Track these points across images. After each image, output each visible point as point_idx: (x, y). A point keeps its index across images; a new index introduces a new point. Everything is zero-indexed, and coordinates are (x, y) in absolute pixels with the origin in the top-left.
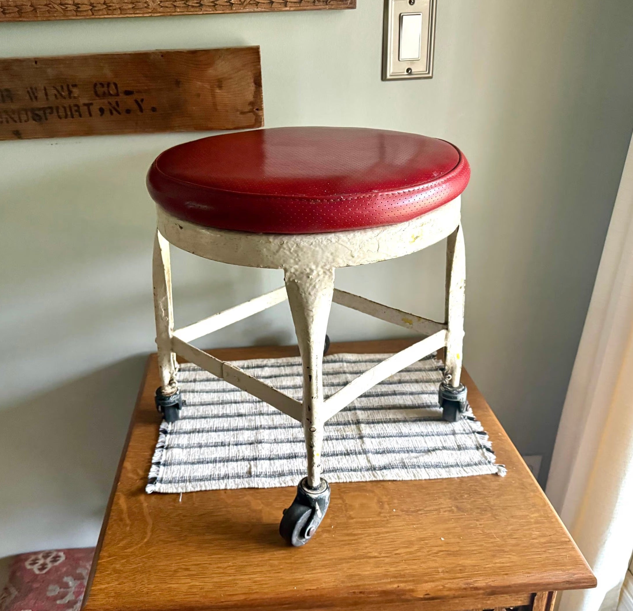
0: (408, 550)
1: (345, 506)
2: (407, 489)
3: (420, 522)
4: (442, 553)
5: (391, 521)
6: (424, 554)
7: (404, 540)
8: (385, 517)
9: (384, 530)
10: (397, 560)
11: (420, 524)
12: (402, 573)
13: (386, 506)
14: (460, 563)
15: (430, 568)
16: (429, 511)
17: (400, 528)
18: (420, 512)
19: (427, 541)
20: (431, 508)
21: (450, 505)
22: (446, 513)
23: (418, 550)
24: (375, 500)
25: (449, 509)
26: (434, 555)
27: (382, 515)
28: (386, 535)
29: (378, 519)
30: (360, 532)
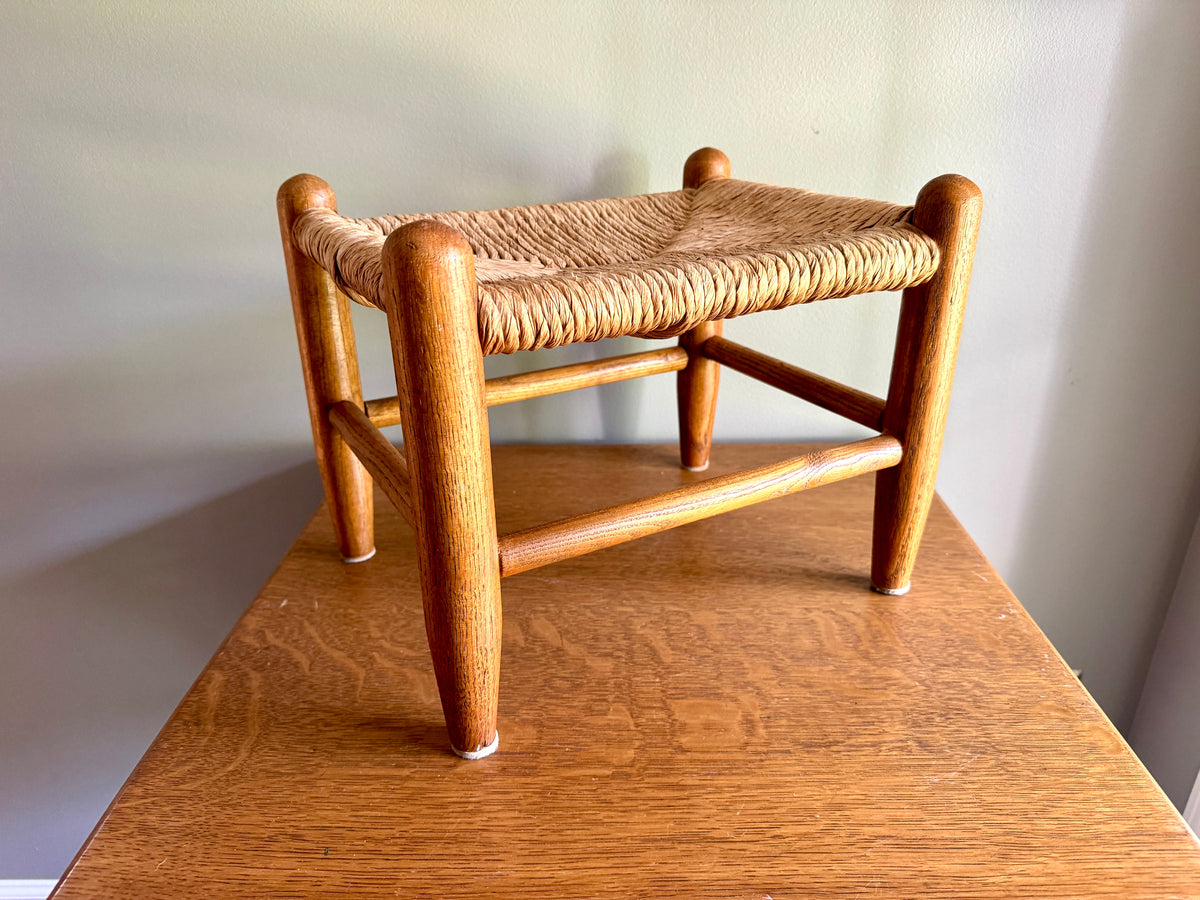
0: (802, 829)
1: (672, 725)
2: (810, 698)
3: (835, 768)
4: (885, 842)
5: (767, 762)
6: (840, 841)
7: (793, 805)
8: (757, 753)
9: (754, 781)
10: (777, 851)
11: (833, 773)
12: (786, 882)
13: (762, 731)
14: (925, 868)
15: (853, 876)
16: (854, 746)
17: (789, 779)
18: (835, 748)
19: (847, 813)
20: (861, 740)
21: (904, 737)
22: (894, 753)
23: (824, 832)
24: (739, 718)
25: (900, 744)
26: (864, 845)
27: (749, 748)
28: (754, 792)
29: (740, 756)
30: (697, 782)
